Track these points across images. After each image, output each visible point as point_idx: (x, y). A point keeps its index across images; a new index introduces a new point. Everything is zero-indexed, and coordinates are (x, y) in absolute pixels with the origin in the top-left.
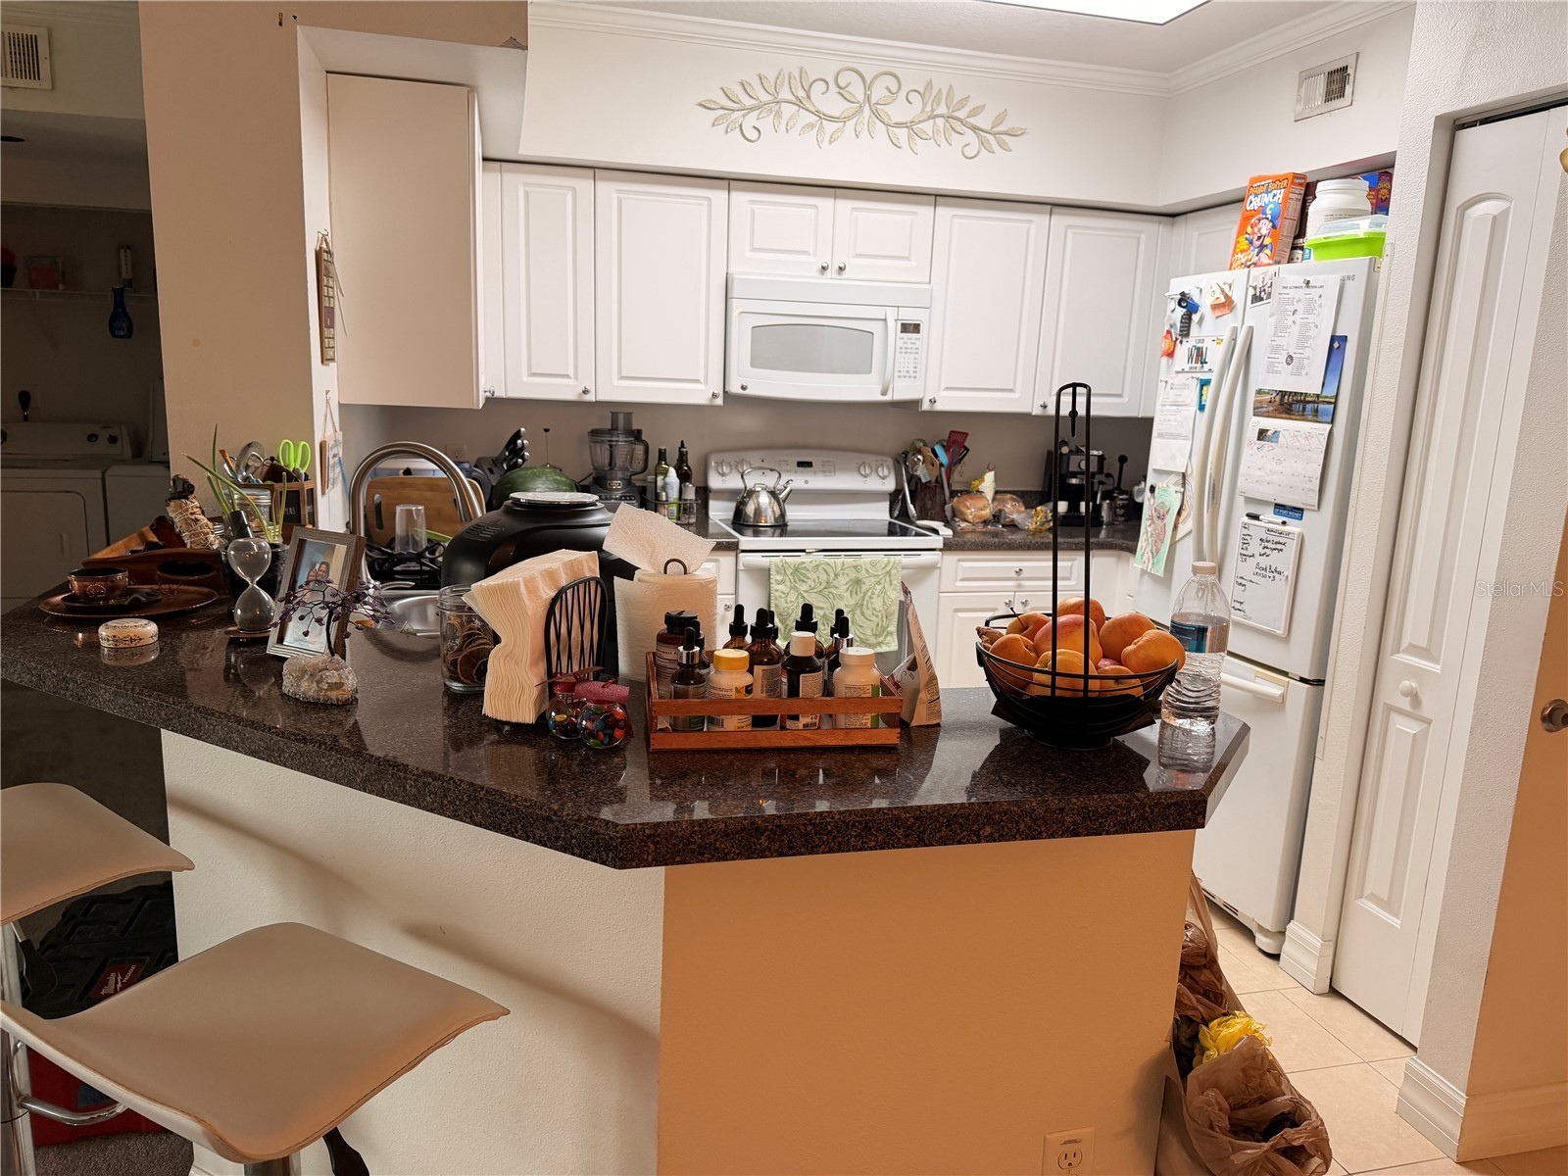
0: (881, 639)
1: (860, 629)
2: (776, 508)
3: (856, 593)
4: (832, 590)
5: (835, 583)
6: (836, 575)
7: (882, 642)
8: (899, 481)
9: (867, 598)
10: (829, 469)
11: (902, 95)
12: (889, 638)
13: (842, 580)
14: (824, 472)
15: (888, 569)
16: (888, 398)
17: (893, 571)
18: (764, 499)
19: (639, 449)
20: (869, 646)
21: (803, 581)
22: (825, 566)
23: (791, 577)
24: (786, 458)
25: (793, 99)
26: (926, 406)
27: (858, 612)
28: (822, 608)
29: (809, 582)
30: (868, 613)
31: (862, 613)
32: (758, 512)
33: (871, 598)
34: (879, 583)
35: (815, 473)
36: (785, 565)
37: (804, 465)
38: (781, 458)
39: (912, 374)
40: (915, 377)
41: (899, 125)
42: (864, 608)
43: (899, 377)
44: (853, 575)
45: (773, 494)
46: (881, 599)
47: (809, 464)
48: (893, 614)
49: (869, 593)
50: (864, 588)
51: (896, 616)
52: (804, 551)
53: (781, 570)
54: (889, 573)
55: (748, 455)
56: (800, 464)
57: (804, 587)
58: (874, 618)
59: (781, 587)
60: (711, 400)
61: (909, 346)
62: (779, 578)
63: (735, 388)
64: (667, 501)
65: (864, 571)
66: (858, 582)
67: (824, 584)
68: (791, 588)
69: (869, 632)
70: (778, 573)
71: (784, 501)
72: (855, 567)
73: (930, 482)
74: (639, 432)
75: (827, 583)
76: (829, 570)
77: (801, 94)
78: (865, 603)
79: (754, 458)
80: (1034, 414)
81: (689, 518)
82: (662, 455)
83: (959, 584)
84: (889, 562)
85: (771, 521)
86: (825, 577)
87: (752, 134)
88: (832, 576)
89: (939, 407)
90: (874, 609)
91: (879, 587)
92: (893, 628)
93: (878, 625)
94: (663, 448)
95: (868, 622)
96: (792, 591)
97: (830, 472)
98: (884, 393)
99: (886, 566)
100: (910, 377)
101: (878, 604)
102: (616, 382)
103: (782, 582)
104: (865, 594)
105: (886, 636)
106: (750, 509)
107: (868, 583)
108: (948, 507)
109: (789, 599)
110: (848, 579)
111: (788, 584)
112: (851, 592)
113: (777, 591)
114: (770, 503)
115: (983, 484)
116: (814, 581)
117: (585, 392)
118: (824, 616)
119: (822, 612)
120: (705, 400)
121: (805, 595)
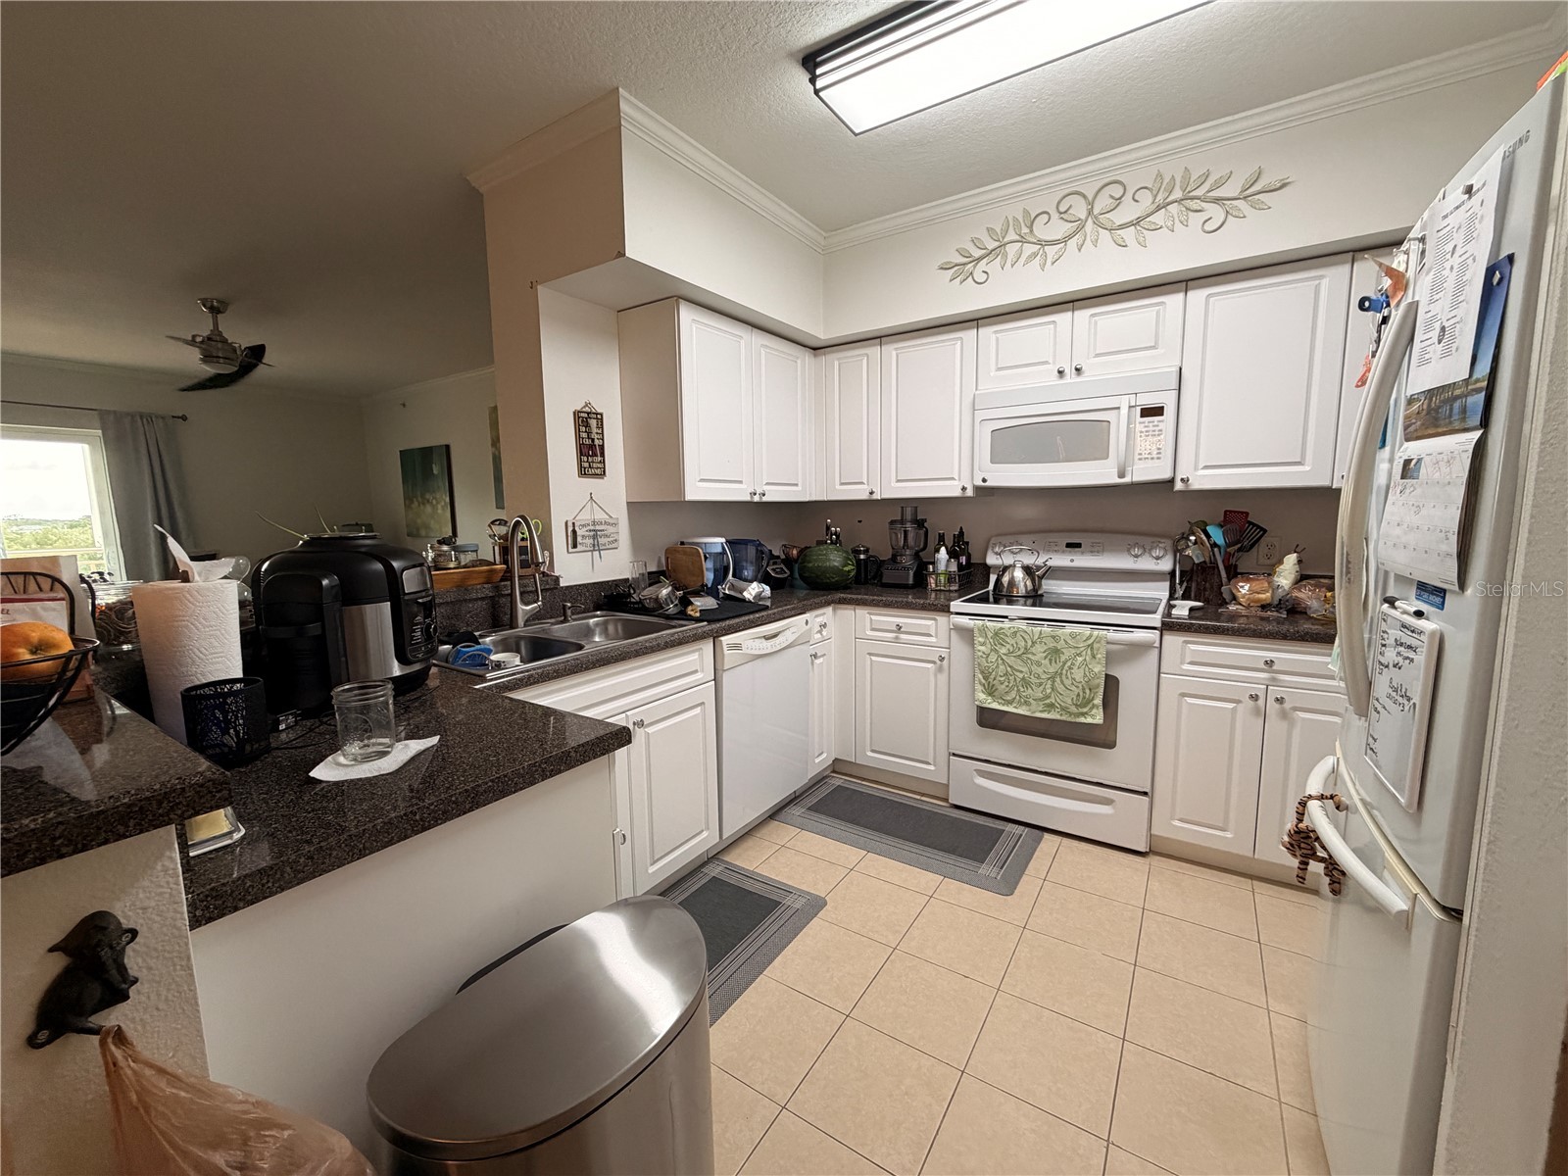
0: (1085, 710)
1: (1060, 697)
2: (1029, 583)
3: (1056, 662)
4: (1030, 656)
5: (1033, 650)
6: (1033, 643)
7: (1086, 713)
9: (1066, 667)
10: (1096, 549)
11: (1129, 195)
12: (1094, 711)
13: (1039, 649)
14: (1092, 552)
15: (1090, 642)
16: (1127, 480)
17: (1096, 646)
18: (1019, 574)
19: (921, 534)
20: (1071, 714)
21: (1003, 645)
22: (1022, 633)
23: (991, 640)
24: (1056, 540)
25: (1018, 238)
26: (1179, 486)
27: (1058, 680)
28: (1021, 672)
29: (1008, 646)
30: (1068, 682)
31: (1062, 682)
32: (1012, 583)
33: (1070, 668)
34: (1079, 655)
35: (1083, 553)
36: (986, 629)
37: (1072, 546)
38: (1051, 540)
39: (1155, 456)
40: (1158, 458)
41: (1122, 227)
42: (1064, 677)
43: (1140, 459)
44: (1052, 644)
45: (1028, 570)
46: (1082, 670)
47: (1078, 545)
48: (1098, 686)
49: (1069, 664)
50: (1063, 658)
51: (1102, 690)
52: (1006, 617)
53: (983, 630)
54: (1091, 646)
55: (1022, 538)
56: (1069, 545)
57: (1003, 650)
58: (1073, 688)
59: (982, 648)
60: (963, 493)
61: (1151, 428)
62: (981, 639)
63: (979, 480)
64: (934, 572)
65: (1062, 642)
66: (1056, 651)
67: (1022, 650)
68: (992, 650)
69: (1070, 701)
70: (980, 635)
71: (1041, 578)
72: (1053, 637)
73: (1205, 562)
75: (1026, 649)
76: (1027, 637)
77: (1025, 230)
78: (1064, 672)
79: (1027, 540)
80: (1334, 487)
81: (950, 585)
82: (941, 538)
83: (1186, 667)
84: (1091, 636)
85: (1022, 591)
86: (1023, 643)
87: (981, 277)
88: (1030, 643)
89: (1195, 486)
90: (1074, 679)
91: (1080, 659)
92: (1098, 701)
93: (1078, 695)
94: (942, 533)
95: (1068, 692)
96: (993, 653)
98: (1122, 475)
99: (1087, 639)
100: (1152, 458)
101: (1078, 675)
102: (894, 484)
103: (983, 644)
104: (1065, 664)
105: (1091, 709)
106: (1006, 579)
107: (1067, 654)
108: (1225, 590)
109: (989, 659)
110: (1046, 648)
111: (989, 646)
112: (1050, 660)
113: (979, 651)
114: (1023, 579)
115: (1281, 567)
116: (1012, 645)
117: (872, 493)
118: (1023, 679)
119: (1021, 676)
120: (957, 493)
121: (1004, 657)
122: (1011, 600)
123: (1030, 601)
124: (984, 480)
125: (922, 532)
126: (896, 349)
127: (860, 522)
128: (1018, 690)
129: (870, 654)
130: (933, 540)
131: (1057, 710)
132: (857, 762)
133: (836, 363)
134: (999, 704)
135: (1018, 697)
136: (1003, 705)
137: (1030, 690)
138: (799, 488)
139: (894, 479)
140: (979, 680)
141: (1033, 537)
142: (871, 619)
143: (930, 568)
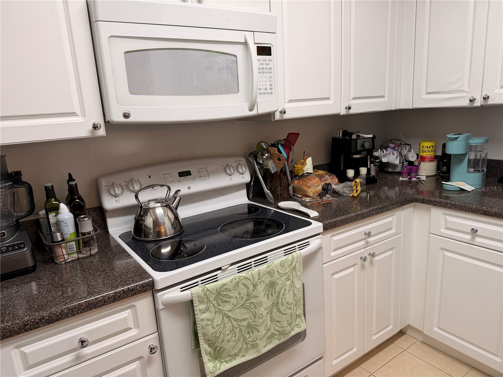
0: (293, 324)
1: (278, 324)
3: (272, 295)
4: (253, 300)
5: (255, 293)
6: (255, 286)
7: (294, 326)
8: (253, 175)
9: (281, 296)
12: (299, 320)
13: (260, 288)
14: (201, 177)
15: (293, 265)
16: (254, 113)
17: (298, 266)
18: (159, 211)
19: (22, 191)
20: (286, 333)
21: (227, 302)
22: (244, 281)
23: (215, 302)
24: (169, 172)
26: (278, 117)
27: (275, 310)
28: (246, 320)
29: (232, 301)
30: (282, 308)
31: (279, 310)
33: (284, 294)
34: (288, 279)
36: (207, 293)
37: (185, 174)
38: (165, 172)
39: (269, 91)
40: (271, 93)
42: (280, 305)
43: (260, 94)
44: (267, 280)
45: (166, 204)
46: (291, 292)
47: (188, 173)
48: (299, 299)
49: (282, 291)
50: (278, 289)
51: (302, 300)
52: (220, 269)
53: (204, 300)
54: (294, 268)
56: (182, 174)
57: (228, 307)
58: (288, 311)
59: (206, 315)
60: (92, 132)
61: (265, 66)
62: (202, 307)
63: (116, 117)
64: (63, 240)
65: (276, 274)
66: (272, 284)
67: (245, 298)
68: (216, 312)
69: (286, 324)
70: (201, 302)
72: (269, 273)
73: (276, 172)
74: (18, 174)
75: (248, 295)
76: (247, 283)
78: (280, 300)
79: (142, 176)
80: (342, 114)
81: (90, 250)
82: (49, 192)
83: (333, 254)
84: (293, 259)
86: (245, 291)
88: (251, 287)
89: (286, 116)
90: (287, 303)
91: (288, 283)
92: (300, 310)
93: (291, 314)
94: (50, 185)
95: (284, 316)
96: (218, 315)
97: (205, 176)
98: (251, 109)
99: (292, 263)
100: (268, 93)
101: (290, 297)
103: (207, 309)
104: (279, 292)
105: (296, 320)
107: (280, 282)
108: (291, 188)
109: (215, 324)
110: (264, 285)
111: (213, 309)
112: (268, 295)
113: (202, 320)
114: (165, 213)
115: (306, 167)
116: (236, 298)
118: (249, 325)
119: (245, 323)
121: (230, 314)
124: (126, 116)
128: (245, 339)
131: (276, 337)
134: (227, 362)
135: (244, 346)
136: (231, 361)
137: (255, 332)
140: (206, 351)
143: (57, 236)
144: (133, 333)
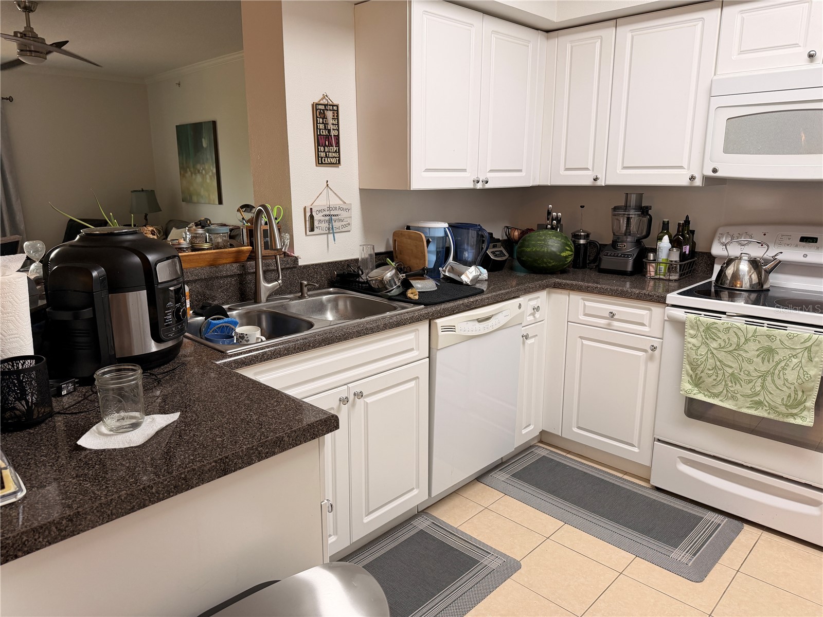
0: (795, 411)
1: (770, 396)
2: (755, 277)
3: (769, 361)
4: (741, 352)
5: (746, 347)
6: (747, 340)
7: (796, 414)
9: (779, 367)
12: (805, 413)
13: (753, 346)
15: (808, 344)
17: (814, 349)
18: (744, 267)
20: (779, 413)
21: (714, 339)
22: (735, 330)
23: (703, 334)
24: (789, 233)
27: (769, 379)
28: (731, 367)
29: (719, 341)
30: (779, 382)
31: (773, 381)
32: (736, 276)
33: (784, 369)
34: (795, 356)
35: (818, 248)
36: (698, 322)
37: (807, 240)
38: (785, 233)
42: (776, 378)
44: (766, 343)
45: (755, 264)
46: (796, 372)
47: (814, 240)
48: (811, 389)
49: (783, 364)
50: (777, 358)
51: (815, 393)
52: (724, 313)
53: (696, 326)
54: (809, 349)
55: (752, 230)
56: (804, 239)
57: (714, 345)
58: (785, 389)
59: (693, 341)
62: (692, 332)
63: (708, 171)
64: (654, 260)
65: (778, 342)
66: (770, 351)
67: (734, 346)
68: (702, 343)
69: (779, 401)
70: (692, 328)
71: (769, 272)
72: (769, 336)
74: (647, 208)
75: (738, 345)
76: (740, 334)
78: (777, 372)
79: (757, 231)
81: (670, 275)
82: (665, 227)
84: (809, 339)
85: (746, 285)
86: (735, 340)
88: (743, 340)
90: (787, 380)
91: (795, 361)
92: (811, 403)
93: (789, 396)
94: (666, 220)
95: (778, 391)
96: (704, 346)
99: (805, 342)
101: (791, 376)
102: (620, 172)
103: (695, 336)
104: (778, 364)
105: (802, 410)
106: (730, 271)
107: (782, 354)
109: (699, 352)
110: (760, 346)
111: (700, 339)
112: (763, 359)
113: (689, 343)
114: (749, 272)
116: (724, 341)
117: (595, 180)
118: (732, 374)
119: (730, 371)
120: (685, 182)
121: (714, 352)
122: (733, 295)
123: (753, 296)
124: (715, 171)
125: (646, 219)
126: (632, 31)
127: (582, 207)
128: (726, 385)
129: (581, 338)
130: (656, 228)
131: (765, 408)
132: (563, 436)
133: (569, 46)
134: (705, 396)
135: (725, 391)
136: (709, 397)
137: (738, 385)
138: (523, 174)
139: (619, 166)
140: (687, 371)
141: (764, 229)
142: (585, 305)
143: (650, 256)
144: (645, 329)
